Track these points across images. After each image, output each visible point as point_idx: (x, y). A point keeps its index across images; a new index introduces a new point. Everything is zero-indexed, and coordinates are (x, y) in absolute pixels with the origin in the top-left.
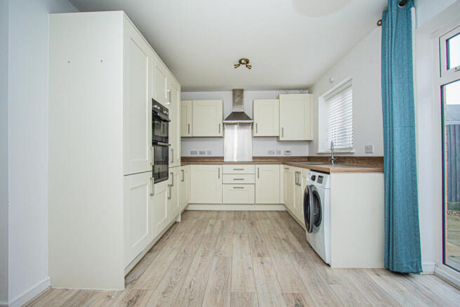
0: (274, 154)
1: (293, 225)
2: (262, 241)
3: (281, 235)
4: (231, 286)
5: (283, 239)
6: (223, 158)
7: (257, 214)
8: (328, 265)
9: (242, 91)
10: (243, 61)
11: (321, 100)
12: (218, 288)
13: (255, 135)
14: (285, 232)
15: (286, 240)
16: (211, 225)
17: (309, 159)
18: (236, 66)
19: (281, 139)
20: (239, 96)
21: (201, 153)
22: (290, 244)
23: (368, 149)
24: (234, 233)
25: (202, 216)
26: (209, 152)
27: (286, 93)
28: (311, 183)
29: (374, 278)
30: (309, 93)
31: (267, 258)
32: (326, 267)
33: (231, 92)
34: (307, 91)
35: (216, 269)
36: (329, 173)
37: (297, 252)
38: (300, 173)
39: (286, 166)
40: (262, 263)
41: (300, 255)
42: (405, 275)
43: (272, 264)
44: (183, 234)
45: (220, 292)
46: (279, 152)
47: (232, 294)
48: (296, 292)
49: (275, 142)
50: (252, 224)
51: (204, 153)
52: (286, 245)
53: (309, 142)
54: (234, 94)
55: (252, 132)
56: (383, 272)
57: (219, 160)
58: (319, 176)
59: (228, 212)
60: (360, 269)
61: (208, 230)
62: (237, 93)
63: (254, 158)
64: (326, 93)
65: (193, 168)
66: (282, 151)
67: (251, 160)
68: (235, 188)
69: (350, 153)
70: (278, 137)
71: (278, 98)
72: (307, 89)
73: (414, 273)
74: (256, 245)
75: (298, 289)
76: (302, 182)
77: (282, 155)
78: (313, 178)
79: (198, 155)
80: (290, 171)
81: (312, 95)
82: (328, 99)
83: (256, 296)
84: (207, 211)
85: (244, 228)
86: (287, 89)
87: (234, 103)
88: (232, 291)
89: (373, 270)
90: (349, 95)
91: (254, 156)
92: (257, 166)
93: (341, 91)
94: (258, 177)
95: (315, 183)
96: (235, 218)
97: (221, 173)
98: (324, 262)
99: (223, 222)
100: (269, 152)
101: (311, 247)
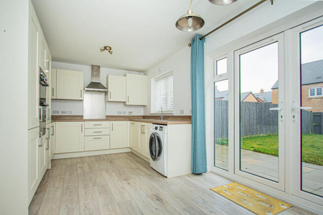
0: (121, 114)
1: (138, 160)
2: (123, 172)
3: (134, 166)
4: (115, 200)
5: (136, 168)
6: (82, 116)
7: (112, 156)
8: (166, 177)
9: (99, 67)
10: (108, 48)
11: (152, 80)
12: (107, 203)
13: (109, 100)
14: (136, 164)
15: (138, 169)
16: (80, 167)
17: (144, 117)
18: (102, 50)
19: (127, 104)
20: (96, 71)
21: (63, 112)
22: (141, 170)
23: (182, 111)
24: (101, 170)
25: (69, 162)
26: (70, 112)
27: (130, 73)
28: (155, 131)
29: (189, 179)
30: (144, 75)
31: (130, 181)
32: (165, 178)
33: (90, 67)
34: (143, 73)
35: (100, 193)
36: (166, 125)
37: (147, 174)
38: (144, 126)
39: (132, 122)
40: (129, 184)
41: (149, 175)
42: (200, 174)
43: (135, 183)
44: (59, 177)
45: (109, 204)
46: (124, 113)
47: (118, 204)
48: (155, 193)
49: (122, 105)
50: (111, 162)
51: (65, 112)
52: (139, 171)
53: (144, 106)
54: (92, 69)
55: (106, 98)
56: (192, 175)
57: (80, 118)
58: (160, 127)
59: (89, 157)
60: (181, 176)
61: (79, 171)
62: (95, 68)
63: (107, 116)
64: (156, 77)
65: (58, 124)
66: (126, 112)
67: (105, 118)
68: (94, 138)
69: (172, 114)
70: (124, 102)
71: (125, 75)
72: (143, 72)
73: (204, 173)
74: (120, 175)
75: (155, 192)
76: (146, 131)
77: (127, 114)
78: (156, 128)
79: (60, 114)
80: (135, 125)
81: (146, 76)
82: (157, 80)
83: (133, 201)
84: (71, 158)
85: (107, 166)
86: (130, 70)
87: (93, 75)
88: (117, 202)
89: (187, 175)
90: (171, 80)
91: (107, 115)
92: (112, 122)
93: (166, 77)
94: (112, 130)
95: (158, 131)
96: (96, 161)
97: (83, 128)
98: (164, 176)
99: (88, 164)
100: (118, 113)
101: (154, 170)
